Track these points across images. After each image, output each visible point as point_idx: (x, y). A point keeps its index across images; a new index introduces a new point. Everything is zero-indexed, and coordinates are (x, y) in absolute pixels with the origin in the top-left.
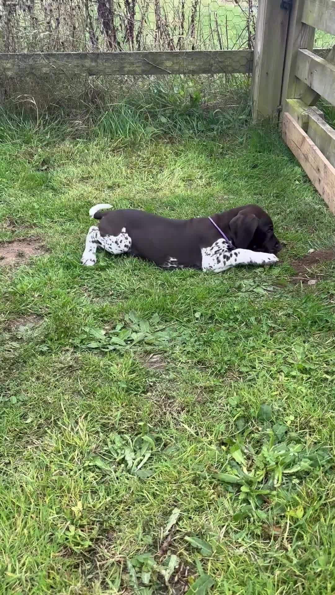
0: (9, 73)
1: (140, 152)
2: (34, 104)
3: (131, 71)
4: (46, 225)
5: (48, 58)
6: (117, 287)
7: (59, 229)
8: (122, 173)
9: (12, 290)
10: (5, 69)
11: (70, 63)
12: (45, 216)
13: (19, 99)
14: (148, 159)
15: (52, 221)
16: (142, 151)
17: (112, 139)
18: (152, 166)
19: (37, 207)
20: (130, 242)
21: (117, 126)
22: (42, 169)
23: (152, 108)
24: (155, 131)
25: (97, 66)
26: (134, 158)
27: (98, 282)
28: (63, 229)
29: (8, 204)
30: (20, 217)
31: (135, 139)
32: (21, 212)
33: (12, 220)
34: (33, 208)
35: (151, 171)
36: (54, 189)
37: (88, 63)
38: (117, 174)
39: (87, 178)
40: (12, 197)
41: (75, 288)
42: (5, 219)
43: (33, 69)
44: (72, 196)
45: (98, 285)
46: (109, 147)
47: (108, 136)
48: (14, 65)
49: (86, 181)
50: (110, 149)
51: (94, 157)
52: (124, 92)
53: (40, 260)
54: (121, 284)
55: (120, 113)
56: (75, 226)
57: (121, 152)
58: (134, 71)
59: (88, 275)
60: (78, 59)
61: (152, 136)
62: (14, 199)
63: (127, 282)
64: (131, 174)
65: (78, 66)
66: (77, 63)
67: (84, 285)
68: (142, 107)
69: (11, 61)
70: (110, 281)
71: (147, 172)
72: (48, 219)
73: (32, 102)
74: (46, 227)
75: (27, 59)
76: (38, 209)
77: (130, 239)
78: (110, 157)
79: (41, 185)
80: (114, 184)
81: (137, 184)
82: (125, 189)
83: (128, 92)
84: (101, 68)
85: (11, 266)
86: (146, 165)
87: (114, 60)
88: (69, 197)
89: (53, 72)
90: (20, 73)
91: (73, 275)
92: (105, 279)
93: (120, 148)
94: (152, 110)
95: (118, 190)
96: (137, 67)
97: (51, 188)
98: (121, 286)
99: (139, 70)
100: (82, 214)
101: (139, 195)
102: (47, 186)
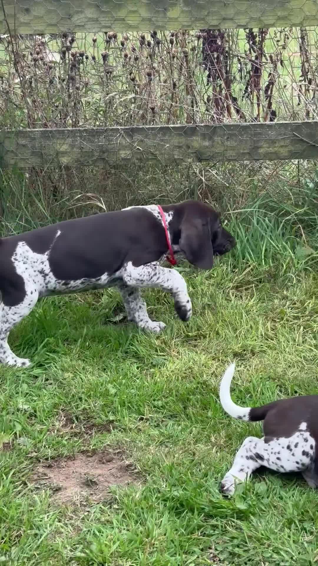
0: (65, 160)
1: (287, 289)
2: (101, 208)
3: (271, 153)
4: (132, 426)
5: (130, 135)
6: (275, 556)
7: (155, 432)
8: (257, 329)
9: (83, 555)
10: (58, 153)
11: (167, 143)
12: (129, 408)
13: (78, 200)
14: (302, 303)
15: (142, 419)
16: (291, 289)
17: (235, 267)
18: (311, 316)
19: (113, 391)
20: (312, 447)
21: (245, 245)
22: (114, 320)
23: (306, 214)
24: (312, 254)
25: (213, 146)
26: (276, 301)
27: (236, 542)
28: (162, 434)
29: (61, 385)
30: (84, 409)
31: (277, 268)
32: (86, 400)
33: (70, 415)
34: (106, 393)
35: (310, 326)
36: (138, 358)
37: (197, 142)
38: (248, 331)
39: (196, 338)
40: (67, 371)
41: (194, 552)
42: (57, 412)
43: (104, 152)
44: (172, 371)
45: (236, 550)
46: (231, 280)
47: (228, 261)
48: (72, 146)
49: (193, 342)
50: (231, 285)
51: (206, 300)
52: (256, 187)
53: (126, 495)
54: (281, 549)
55: (250, 222)
56: (183, 430)
57: (252, 290)
58: (276, 153)
59: (214, 527)
60: (180, 135)
61: (307, 262)
62: (72, 375)
63: (293, 546)
64: (273, 330)
65: (180, 147)
66: (179, 143)
67: (210, 548)
68: (287, 213)
69: (69, 140)
70: (258, 541)
71: (302, 328)
72: (134, 415)
73: (98, 206)
74: (130, 429)
75: (96, 137)
76: (116, 394)
77: (312, 441)
78: (233, 298)
79: (117, 350)
80: (244, 348)
81: (287, 350)
82: (268, 359)
83: (264, 188)
84: (219, 149)
85: (74, 504)
86: (300, 315)
87: (242, 135)
88: (168, 373)
89: (139, 157)
90: (82, 159)
91: (188, 526)
92: (250, 537)
93: (249, 283)
94: (306, 218)
95: (255, 361)
96: (282, 146)
97: (133, 356)
98: (282, 553)
99: (284, 152)
100: (194, 406)
101: (292, 370)
102: (126, 353)
